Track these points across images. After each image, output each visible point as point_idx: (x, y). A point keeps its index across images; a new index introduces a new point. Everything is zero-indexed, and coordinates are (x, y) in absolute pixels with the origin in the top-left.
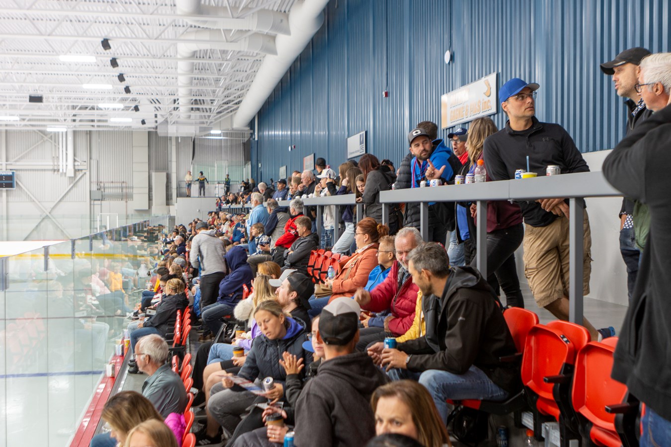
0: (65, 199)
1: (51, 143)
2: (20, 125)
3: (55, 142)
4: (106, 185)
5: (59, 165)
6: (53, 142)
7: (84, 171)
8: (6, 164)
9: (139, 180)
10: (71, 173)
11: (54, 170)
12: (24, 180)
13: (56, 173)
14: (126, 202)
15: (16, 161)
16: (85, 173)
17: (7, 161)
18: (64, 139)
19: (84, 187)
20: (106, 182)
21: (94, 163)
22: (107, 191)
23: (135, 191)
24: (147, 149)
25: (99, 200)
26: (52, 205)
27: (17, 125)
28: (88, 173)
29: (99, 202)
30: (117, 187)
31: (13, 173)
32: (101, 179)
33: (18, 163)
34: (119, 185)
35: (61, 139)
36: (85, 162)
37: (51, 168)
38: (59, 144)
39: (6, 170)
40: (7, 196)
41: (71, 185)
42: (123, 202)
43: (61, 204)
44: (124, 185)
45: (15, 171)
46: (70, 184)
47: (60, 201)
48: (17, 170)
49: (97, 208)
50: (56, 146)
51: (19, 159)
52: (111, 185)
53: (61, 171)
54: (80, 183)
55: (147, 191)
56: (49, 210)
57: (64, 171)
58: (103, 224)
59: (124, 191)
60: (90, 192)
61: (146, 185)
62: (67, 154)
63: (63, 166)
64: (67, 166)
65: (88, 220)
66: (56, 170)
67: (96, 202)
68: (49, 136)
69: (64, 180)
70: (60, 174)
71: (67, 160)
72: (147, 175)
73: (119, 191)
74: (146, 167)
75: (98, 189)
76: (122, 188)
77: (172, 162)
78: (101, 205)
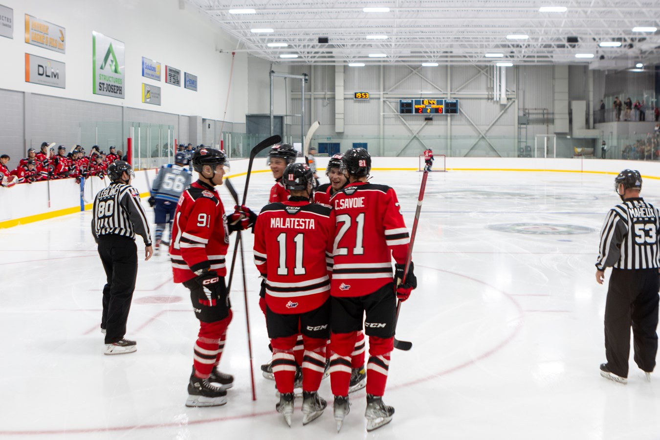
0: (497, 123)
1: (487, 77)
2: (475, 61)
3: (490, 75)
4: (531, 111)
5: (493, 95)
6: (489, 76)
7: (513, 100)
8: (451, 94)
9: (560, 107)
10: (504, 101)
11: (488, 99)
12: (464, 106)
13: (489, 101)
14: (548, 126)
15: (458, 91)
16: (514, 101)
17: (451, 91)
18: (498, 73)
19: (514, 113)
20: (530, 109)
21: (521, 93)
22: (531, 117)
23: (556, 116)
24: (566, 82)
25: (525, 124)
26: (487, 128)
27: (473, 61)
28: (516, 101)
29: (524, 126)
30: (539, 114)
31: (457, 101)
32: (526, 107)
33: (460, 93)
34: (541, 111)
35: (495, 72)
36: (514, 91)
37: (486, 96)
38: (493, 77)
39: (451, 98)
40: (451, 120)
41: (503, 112)
42: (545, 126)
43: (494, 127)
44: (545, 111)
45: (458, 99)
46: (501, 111)
47: (493, 125)
48: (460, 98)
49: (523, 131)
50: (490, 79)
51: (460, 89)
52: (535, 111)
53: (495, 99)
54: (509, 110)
55: (567, 116)
56: (485, 132)
57: (498, 99)
58: (528, 145)
59: (546, 116)
60: (518, 117)
61: (567, 111)
62: (500, 86)
63: (497, 95)
64: (500, 95)
65: (516, 140)
66: (490, 99)
67: (522, 126)
68: (485, 70)
69: (497, 107)
70: (494, 102)
71: (500, 90)
72: (566, 103)
73: (541, 116)
74: (566, 96)
75: (524, 115)
76: (543, 114)
77: (589, 91)
78: (526, 128)
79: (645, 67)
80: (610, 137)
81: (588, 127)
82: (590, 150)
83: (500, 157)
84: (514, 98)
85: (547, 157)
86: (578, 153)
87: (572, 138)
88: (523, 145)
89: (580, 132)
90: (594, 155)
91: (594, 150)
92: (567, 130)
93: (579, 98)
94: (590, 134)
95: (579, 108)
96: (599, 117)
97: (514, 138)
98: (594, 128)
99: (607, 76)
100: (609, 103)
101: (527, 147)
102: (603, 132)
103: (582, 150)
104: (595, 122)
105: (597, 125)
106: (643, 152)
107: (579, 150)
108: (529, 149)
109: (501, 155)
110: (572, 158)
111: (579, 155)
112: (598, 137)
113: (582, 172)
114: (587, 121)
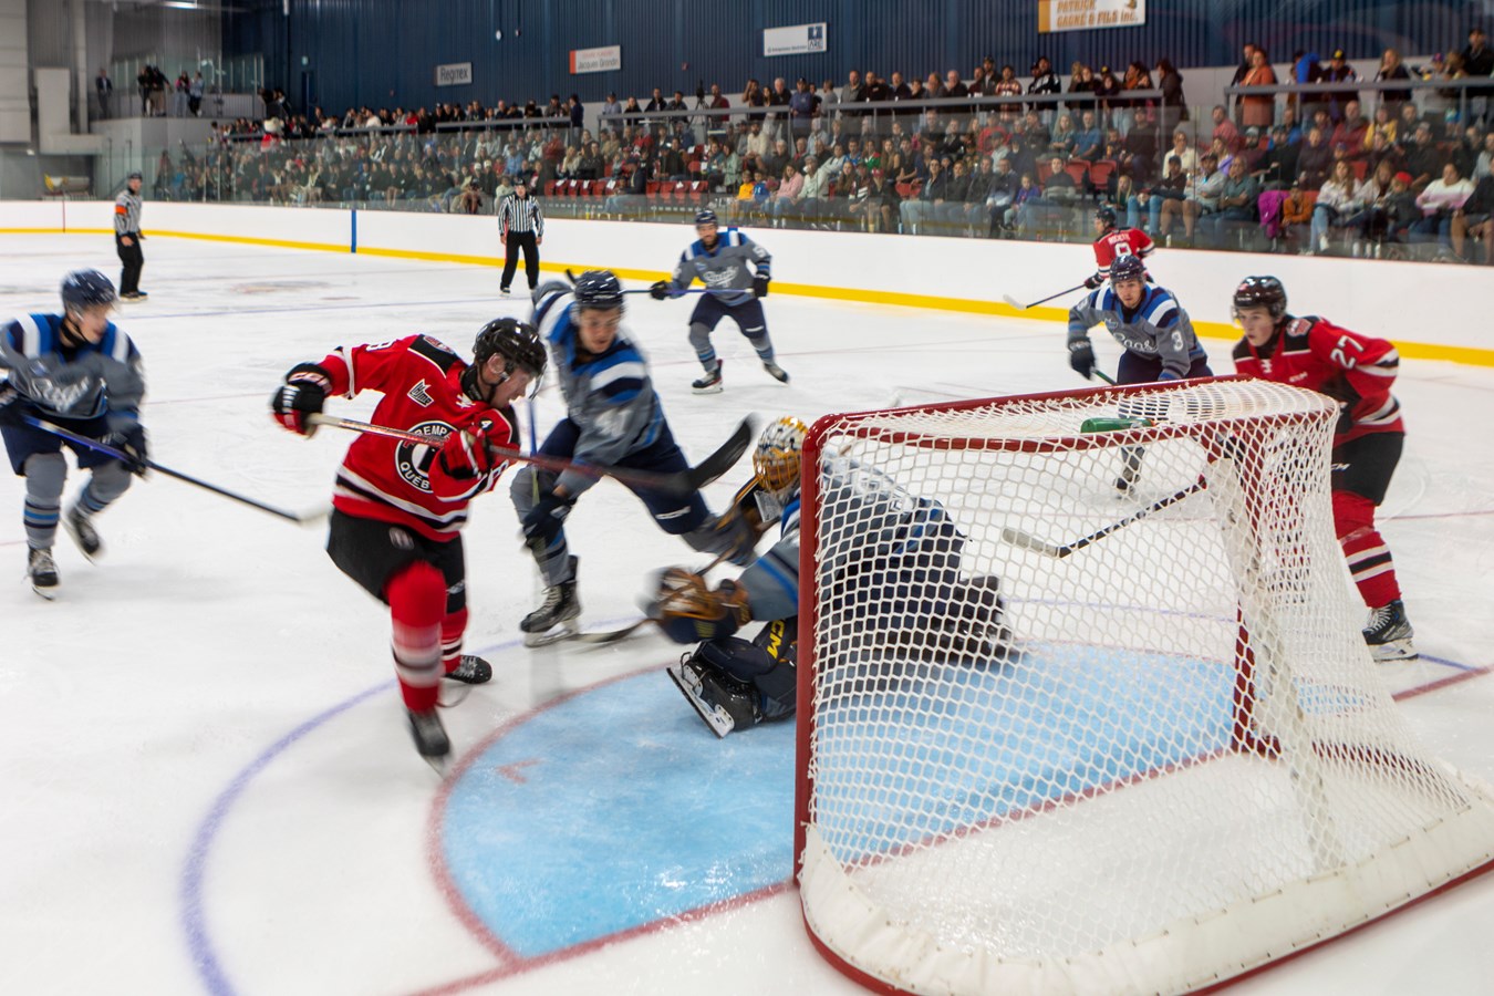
9: (8, 83)
24: (23, 23)
55: (26, 104)
61: (24, 92)
72: (23, 74)
74: (22, 58)
77: (75, 49)
80: (127, 152)
81: (75, 128)
82: (82, 180)
86: (55, 188)
87: (40, 156)
89: (57, 138)
90: (91, 193)
91: (92, 179)
92: (26, 136)
93: (54, 63)
94: (82, 144)
95: (55, 88)
96: (97, 106)
98: (90, 131)
99: (117, 16)
100: (126, 75)
102: (110, 141)
103: (64, 182)
104: (91, 118)
105: (97, 125)
106: (194, 179)
107: (56, 181)
110: (40, 199)
111: (56, 193)
112: (100, 151)
113: (64, 230)
114: (74, 115)
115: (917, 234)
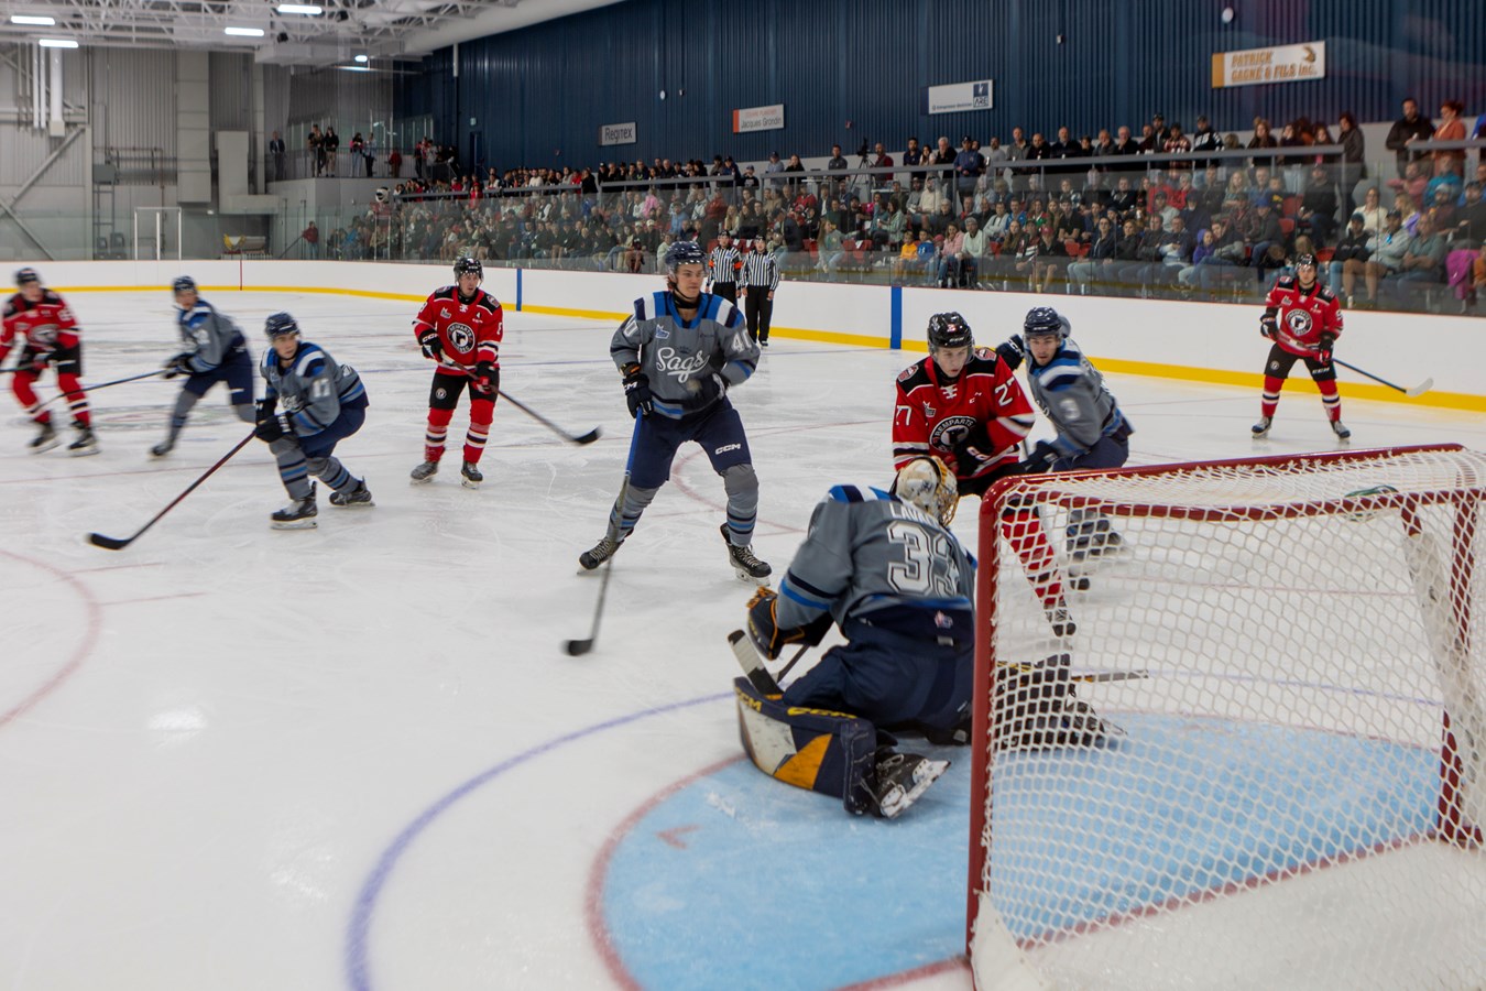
0: (41, 181)
1: (17, 71)
3: (24, 67)
4: (123, 154)
5: (32, 114)
6: (20, 69)
7: (80, 126)
9: (191, 145)
10: (58, 128)
11: (19, 123)
13: (23, 128)
14: (163, 188)
16: (83, 131)
18: (43, 62)
19: (83, 157)
20: (122, 149)
21: (99, 110)
22: (124, 166)
23: (182, 166)
24: (205, 87)
25: (110, 183)
26: (17, 192)
28: (88, 131)
29: (109, 188)
30: (144, 159)
32: (113, 143)
34: (147, 154)
35: (35, 62)
36: (83, 108)
37: (15, 118)
38: (31, 73)
41: (55, 154)
42: (156, 188)
43: (34, 189)
44: (157, 155)
46: (51, 153)
47: (32, 184)
49: (106, 200)
50: (24, 76)
52: (132, 154)
53: (36, 124)
54: (70, 151)
55: (207, 166)
56: (11, 201)
57: (43, 125)
58: (117, 231)
59: (158, 165)
60: (93, 166)
61: (206, 155)
62: (48, 94)
63: (40, 114)
64: (49, 115)
65: (90, 221)
66: (24, 122)
67: (103, 188)
68: (10, 55)
69: (42, 144)
70: (34, 131)
71: (48, 104)
72: (205, 136)
73: (147, 166)
74: (204, 121)
75: (108, 162)
76: (153, 160)
77: (254, 112)
78: (113, 192)
79: (373, 63)
80: (302, 210)
81: (253, 191)
82: (259, 240)
83: (51, 259)
84: (84, 123)
85: (161, 259)
86: (233, 247)
87: (219, 215)
88: (106, 232)
89: (236, 199)
90: (267, 252)
91: (268, 239)
92: (206, 197)
93: (234, 126)
94: (259, 205)
95: (234, 148)
96: (274, 167)
97: (85, 216)
98: (266, 192)
99: (294, 79)
100: (298, 138)
101: (114, 236)
102: (286, 200)
103: (241, 241)
104: (267, 180)
105: (274, 185)
106: (364, 241)
107: (234, 241)
108: (120, 240)
109: (52, 257)
110: (219, 258)
111: (234, 252)
112: (276, 212)
113: (241, 288)
114: (252, 176)
115: (1086, 295)
